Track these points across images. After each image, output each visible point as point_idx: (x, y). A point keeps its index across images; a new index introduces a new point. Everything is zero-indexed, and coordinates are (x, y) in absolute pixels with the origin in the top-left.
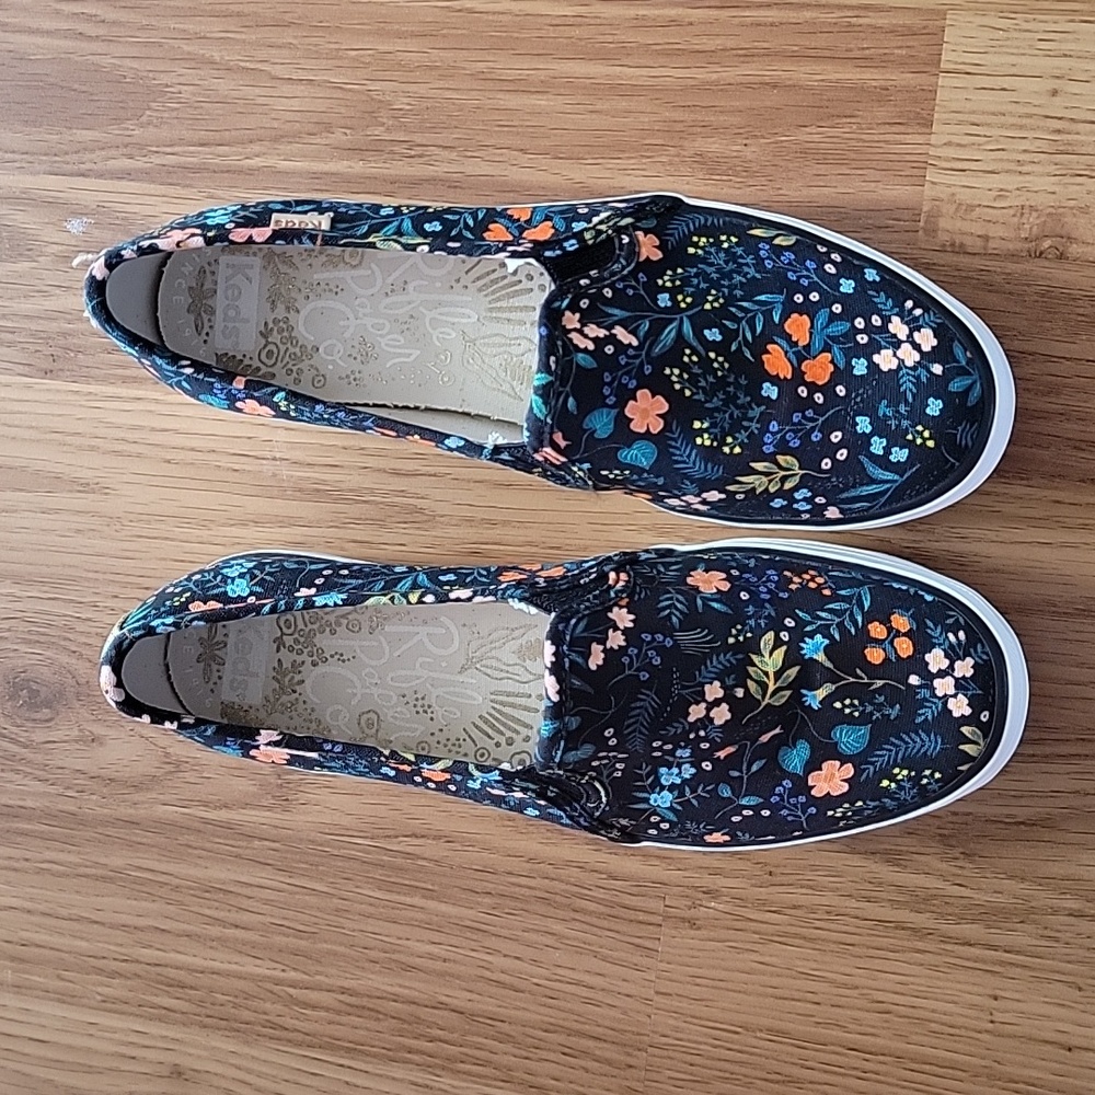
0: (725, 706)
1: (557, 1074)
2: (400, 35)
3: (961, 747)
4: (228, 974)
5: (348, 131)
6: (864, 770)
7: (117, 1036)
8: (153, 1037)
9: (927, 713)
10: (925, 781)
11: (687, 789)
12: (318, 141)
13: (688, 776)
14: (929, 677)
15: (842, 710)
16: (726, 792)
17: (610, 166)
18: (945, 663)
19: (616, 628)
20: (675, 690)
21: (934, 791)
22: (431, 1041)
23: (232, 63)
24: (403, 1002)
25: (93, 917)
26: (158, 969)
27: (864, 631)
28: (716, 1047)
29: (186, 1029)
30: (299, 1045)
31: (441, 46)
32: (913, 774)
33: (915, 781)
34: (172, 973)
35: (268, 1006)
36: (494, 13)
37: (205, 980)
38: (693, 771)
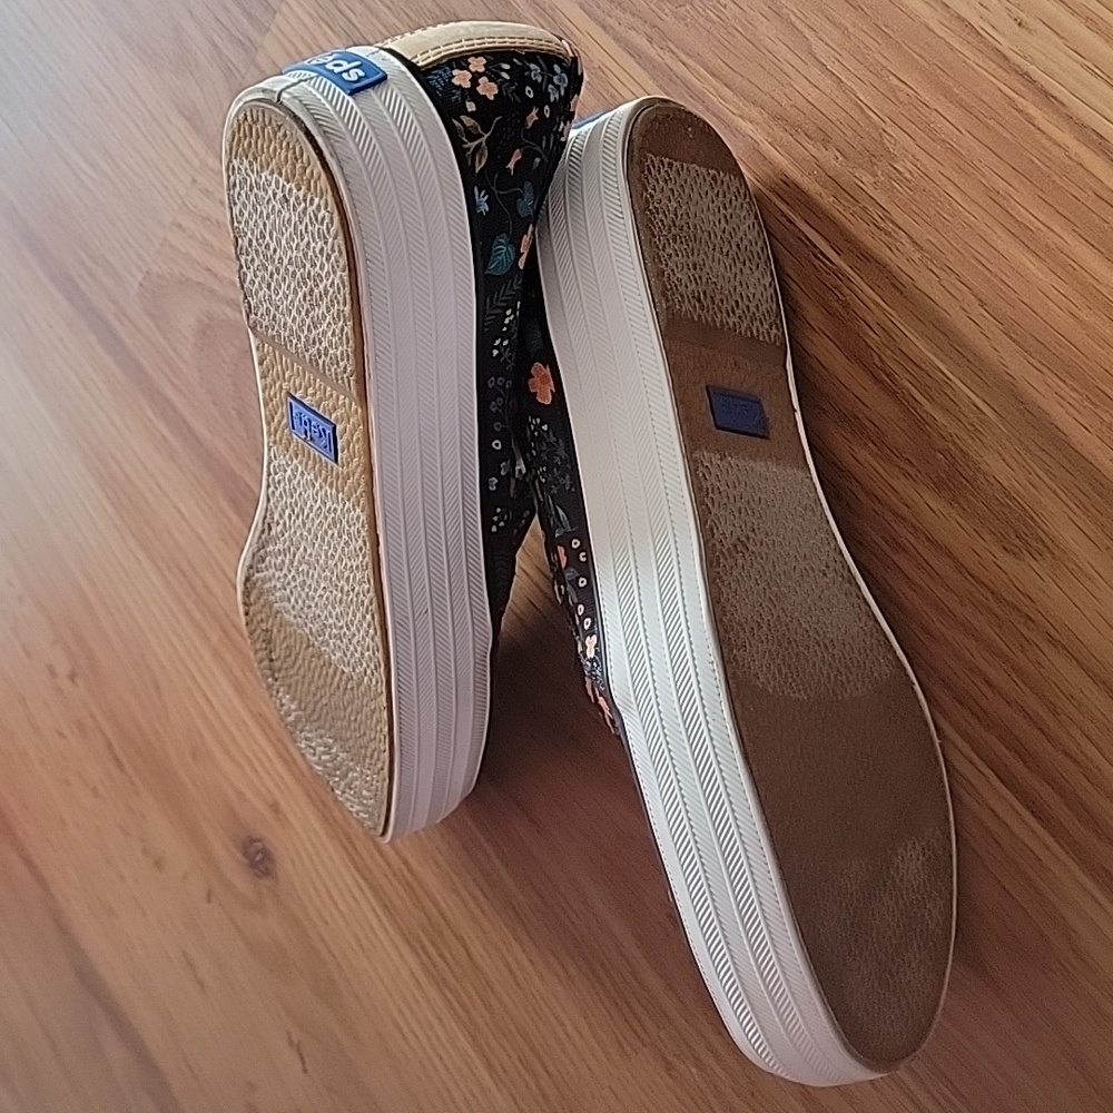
2: (948, 95)
5: (841, 158)
12: (810, 147)
17: (1050, 382)
23: (785, 10)
31: (977, 135)
36: (1050, 139)
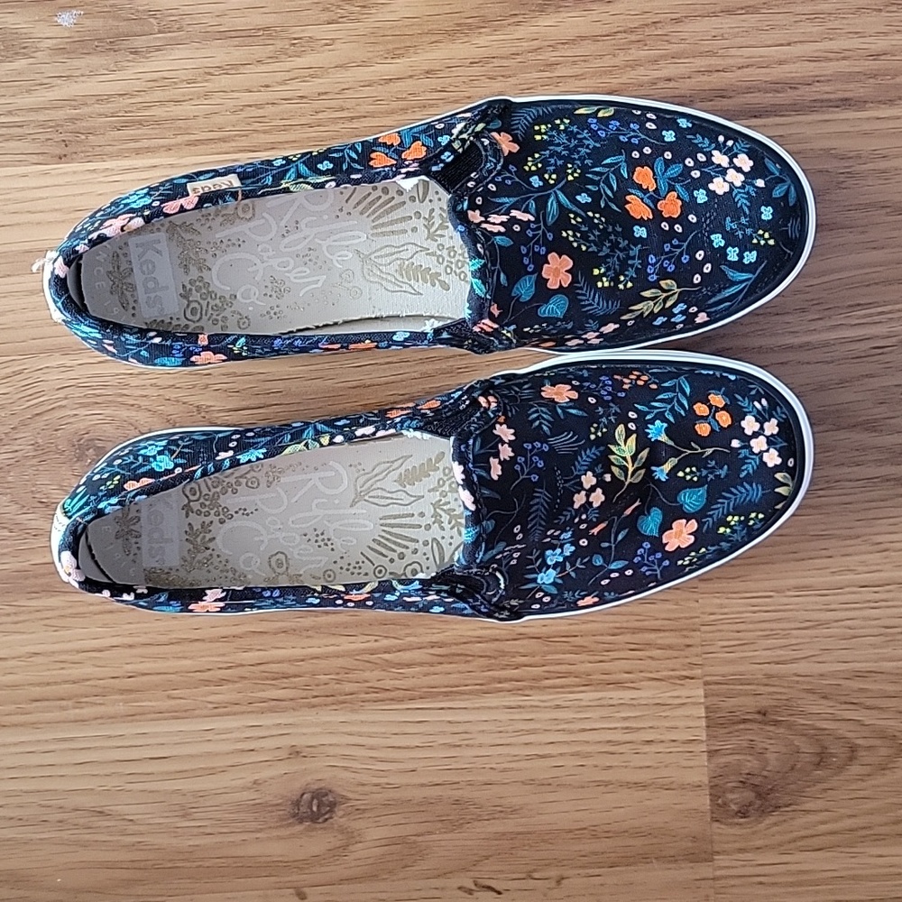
0: (599, 491)
1: (627, 668)
3: (777, 490)
4: (327, 657)
6: (705, 522)
7: (233, 735)
8: (268, 727)
9: (749, 468)
10: (751, 523)
11: (567, 564)
13: (568, 554)
14: (746, 439)
15: (684, 478)
16: (598, 561)
18: (756, 427)
19: (503, 443)
20: (560, 484)
21: (758, 529)
22: (517, 668)
24: (487, 642)
25: (193, 637)
26: (262, 668)
27: (692, 411)
28: (754, 612)
29: (296, 713)
30: (401, 700)
32: (742, 518)
33: (744, 524)
34: (275, 667)
35: (367, 675)
37: (305, 666)
38: (573, 548)
